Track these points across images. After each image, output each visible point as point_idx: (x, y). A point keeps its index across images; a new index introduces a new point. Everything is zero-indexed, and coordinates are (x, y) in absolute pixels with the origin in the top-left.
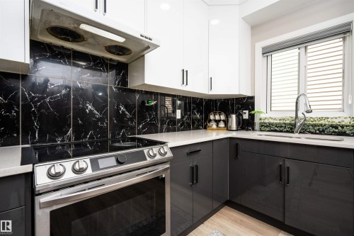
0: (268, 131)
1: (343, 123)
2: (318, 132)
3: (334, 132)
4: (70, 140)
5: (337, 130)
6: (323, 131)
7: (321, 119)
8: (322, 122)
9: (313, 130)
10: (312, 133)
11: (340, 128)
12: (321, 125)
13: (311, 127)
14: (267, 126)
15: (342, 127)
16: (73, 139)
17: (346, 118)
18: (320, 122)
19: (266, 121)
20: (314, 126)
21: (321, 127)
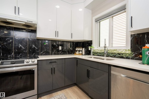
0: (97, 55)
1: (122, 53)
2: (113, 56)
3: (119, 56)
4: (13, 56)
5: (120, 56)
6: (115, 56)
7: (114, 50)
8: (115, 52)
9: (111, 56)
10: (111, 57)
11: (121, 55)
12: (114, 53)
13: (111, 54)
14: (96, 53)
15: (122, 54)
16: (14, 56)
17: (123, 50)
18: (114, 52)
19: (96, 51)
20: (112, 53)
21: (114, 54)
